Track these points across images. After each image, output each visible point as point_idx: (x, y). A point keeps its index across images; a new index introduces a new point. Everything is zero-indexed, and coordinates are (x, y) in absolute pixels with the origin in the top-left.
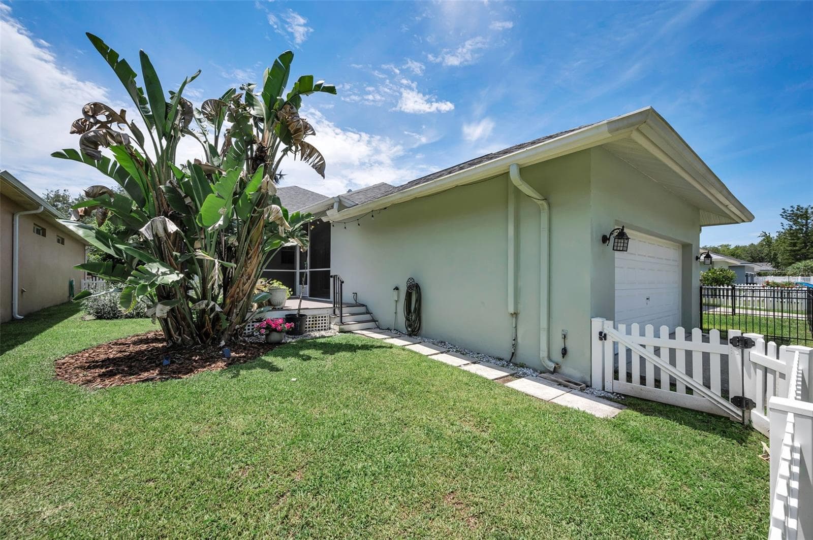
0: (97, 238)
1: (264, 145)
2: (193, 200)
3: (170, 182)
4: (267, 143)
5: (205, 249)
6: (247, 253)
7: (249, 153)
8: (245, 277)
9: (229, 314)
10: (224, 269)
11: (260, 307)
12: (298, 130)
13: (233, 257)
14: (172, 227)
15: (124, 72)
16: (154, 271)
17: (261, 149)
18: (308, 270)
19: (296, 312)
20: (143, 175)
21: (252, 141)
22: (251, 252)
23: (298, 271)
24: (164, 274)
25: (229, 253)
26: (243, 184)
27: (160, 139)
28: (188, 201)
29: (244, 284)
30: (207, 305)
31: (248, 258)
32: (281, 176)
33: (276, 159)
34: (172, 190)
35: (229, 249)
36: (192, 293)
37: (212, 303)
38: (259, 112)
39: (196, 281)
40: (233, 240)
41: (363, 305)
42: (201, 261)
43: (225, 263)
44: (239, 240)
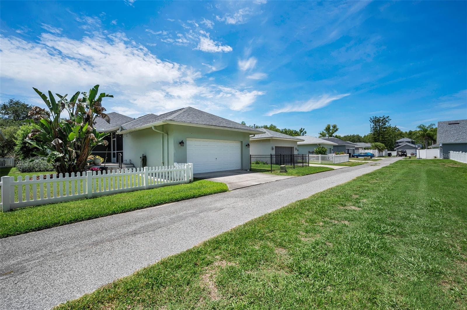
0: (36, 144)
1: (89, 114)
2: (66, 133)
3: (59, 128)
4: (90, 114)
5: (70, 147)
6: (84, 147)
7: (84, 116)
8: (83, 155)
9: (78, 166)
10: (76, 153)
11: (90, 164)
12: (100, 110)
13: (79, 149)
14: (60, 141)
15: (44, 97)
16: (56, 154)
17: (88, 116)
18: (116, 152)
19: (104, 166)
20: (50, 125)
21: (85, 113)
22: (85, 147)
23: (112, 152)
24: (58, 154)
25: (78, 148)
26: (82, 128)
27: (55, 115)
28: (64, 133)
29: (83, 157)
30: (71, 163)
31: (84, 149)
32: (96, 123)
33: (93, 119)
34: (60, 130)
35: (78, 146)
36: (66, 160)
37: (73, 162)
38: (88, 103)
39: (67, 156)
40: (79, 144)
41: (132, 164)
42: (69, 151)
43: (77, 151)
44: (81, 144)
